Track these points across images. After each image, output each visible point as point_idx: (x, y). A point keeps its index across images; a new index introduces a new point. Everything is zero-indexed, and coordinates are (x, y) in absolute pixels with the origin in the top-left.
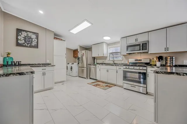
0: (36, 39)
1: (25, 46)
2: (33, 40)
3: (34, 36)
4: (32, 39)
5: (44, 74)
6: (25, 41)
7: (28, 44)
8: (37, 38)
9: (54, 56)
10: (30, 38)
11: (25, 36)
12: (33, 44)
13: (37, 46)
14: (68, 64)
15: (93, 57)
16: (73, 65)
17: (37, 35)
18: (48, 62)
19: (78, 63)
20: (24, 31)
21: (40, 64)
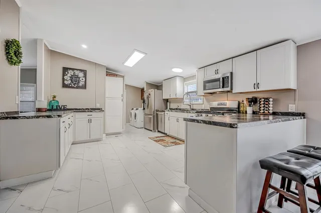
0: (83, 78)
1: (72, 87)
2: (81, 79)
3: (81, 75)
4: (79, 78)
5: (90, 121)
6: (72, 81)
7: (74, 84)
8: (85, 76)
9: (106, 99)
10: (77, 77)
11: (72, 76)
12: (80, 84)
13: (84, 87)
14: (133, 109)
15: (164, 99)
16: (137, 112)
17: (85, 72)
18: (98, 106)
19: (144, 109)
20: (70, 69)
21: (88, 109)
